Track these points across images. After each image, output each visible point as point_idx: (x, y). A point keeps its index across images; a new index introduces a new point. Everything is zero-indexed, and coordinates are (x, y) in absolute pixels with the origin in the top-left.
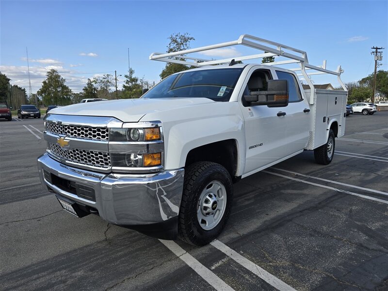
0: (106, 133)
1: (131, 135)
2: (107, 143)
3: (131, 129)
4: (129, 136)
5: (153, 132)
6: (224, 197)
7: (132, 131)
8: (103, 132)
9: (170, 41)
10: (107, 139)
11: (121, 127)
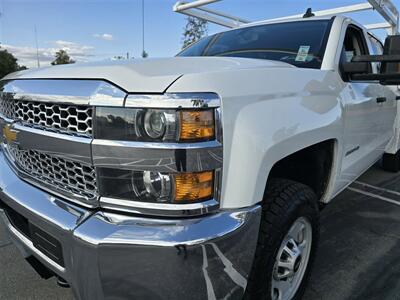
0: (89, 118)
1: (146, 126)
2: (88, 141)
3: (146, 109)
4: (141, 128)
5: (197, 119)
6: (307, 243)
7: (148, 116)
8: (82, 116)
9: (187, 22)
10: (90, 131)
11: (121, 105)
